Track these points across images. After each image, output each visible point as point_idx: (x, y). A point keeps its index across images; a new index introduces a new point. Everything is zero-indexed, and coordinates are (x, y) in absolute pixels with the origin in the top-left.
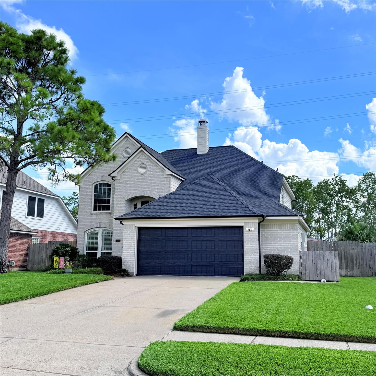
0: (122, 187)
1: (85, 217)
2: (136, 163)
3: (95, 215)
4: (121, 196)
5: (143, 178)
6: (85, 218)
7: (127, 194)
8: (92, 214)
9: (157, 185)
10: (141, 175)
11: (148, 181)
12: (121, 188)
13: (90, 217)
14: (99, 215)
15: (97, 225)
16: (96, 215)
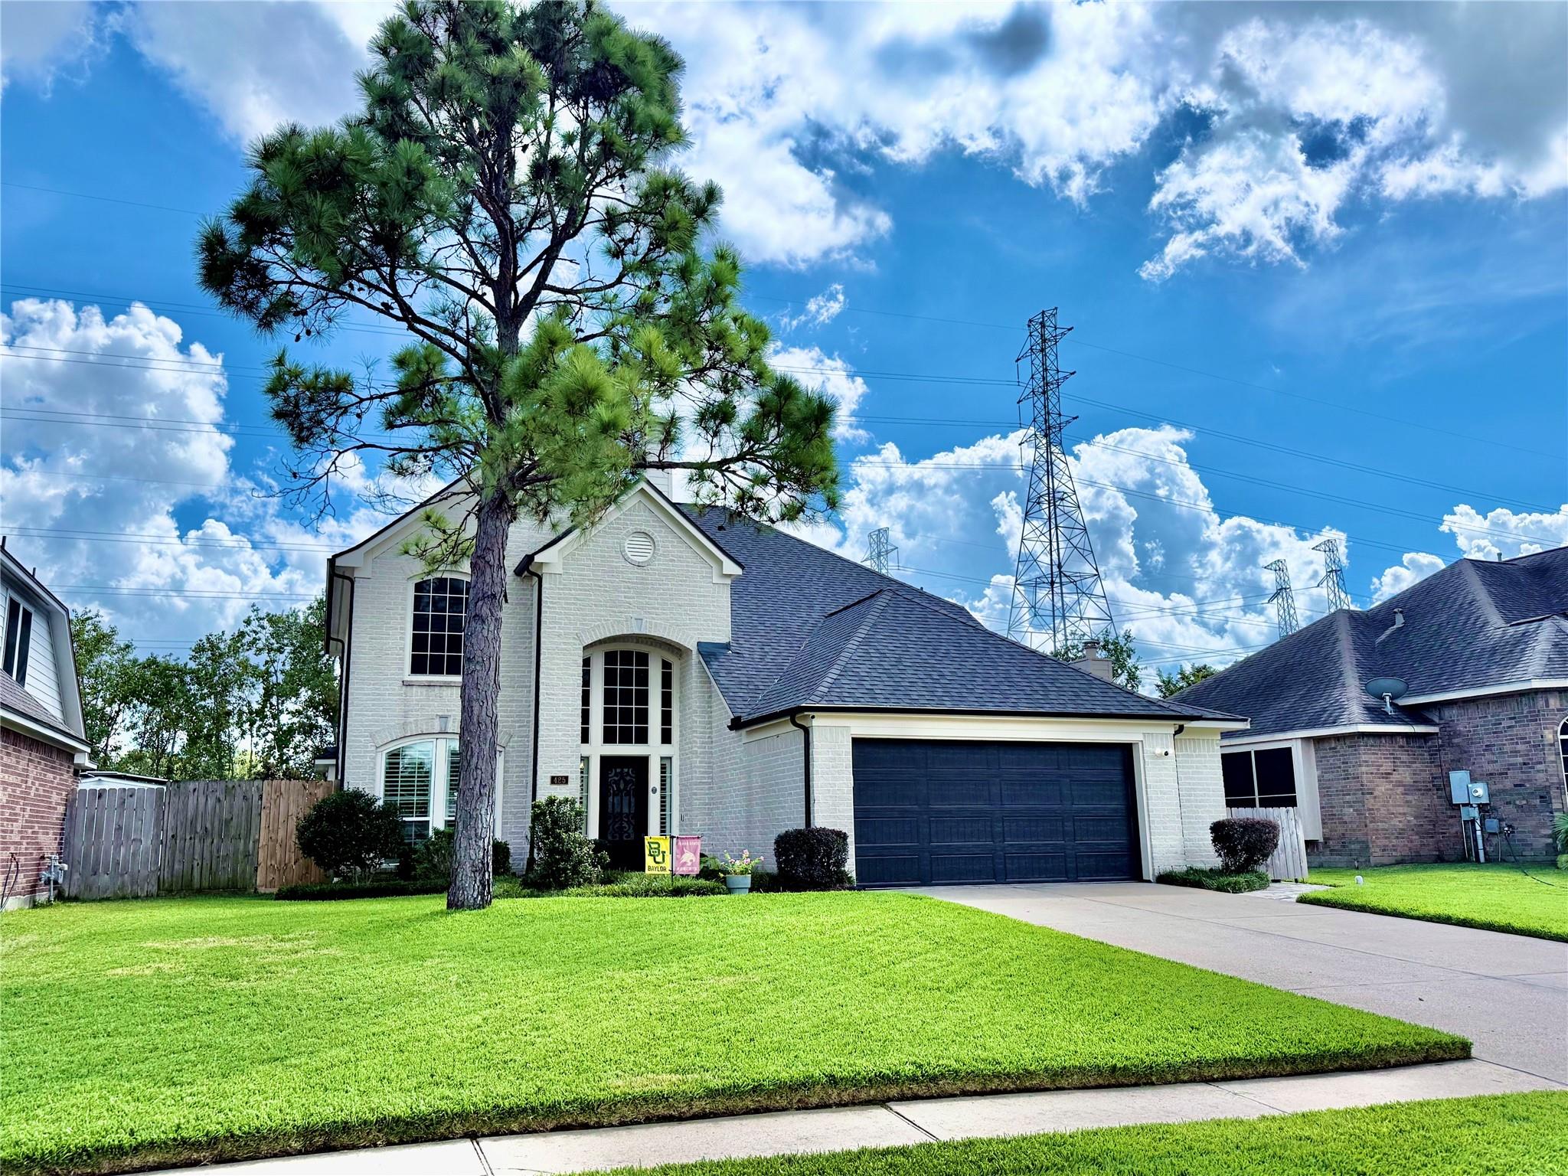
0: (570, 599)
1: (379, 695)
2: (618, 529)
3: (419, 690)
4: (569, 629)
5: (643, 579)
6: (379, 700)
7: (586, 625)
8: (407, 685)
9: (689, 605)
10: (636, 569)
11: (658, 589)
12: (567, 604)
13: (401, 695)
14: (437, 689)
15: (433, 726)
16: (424, 690)
